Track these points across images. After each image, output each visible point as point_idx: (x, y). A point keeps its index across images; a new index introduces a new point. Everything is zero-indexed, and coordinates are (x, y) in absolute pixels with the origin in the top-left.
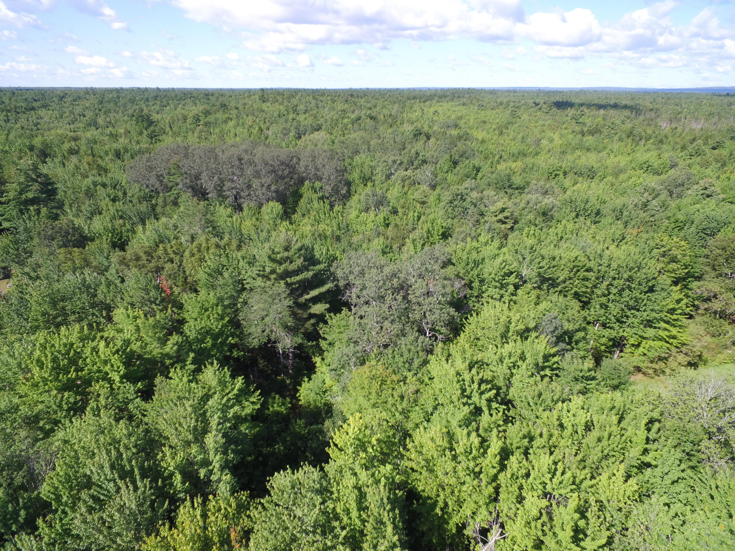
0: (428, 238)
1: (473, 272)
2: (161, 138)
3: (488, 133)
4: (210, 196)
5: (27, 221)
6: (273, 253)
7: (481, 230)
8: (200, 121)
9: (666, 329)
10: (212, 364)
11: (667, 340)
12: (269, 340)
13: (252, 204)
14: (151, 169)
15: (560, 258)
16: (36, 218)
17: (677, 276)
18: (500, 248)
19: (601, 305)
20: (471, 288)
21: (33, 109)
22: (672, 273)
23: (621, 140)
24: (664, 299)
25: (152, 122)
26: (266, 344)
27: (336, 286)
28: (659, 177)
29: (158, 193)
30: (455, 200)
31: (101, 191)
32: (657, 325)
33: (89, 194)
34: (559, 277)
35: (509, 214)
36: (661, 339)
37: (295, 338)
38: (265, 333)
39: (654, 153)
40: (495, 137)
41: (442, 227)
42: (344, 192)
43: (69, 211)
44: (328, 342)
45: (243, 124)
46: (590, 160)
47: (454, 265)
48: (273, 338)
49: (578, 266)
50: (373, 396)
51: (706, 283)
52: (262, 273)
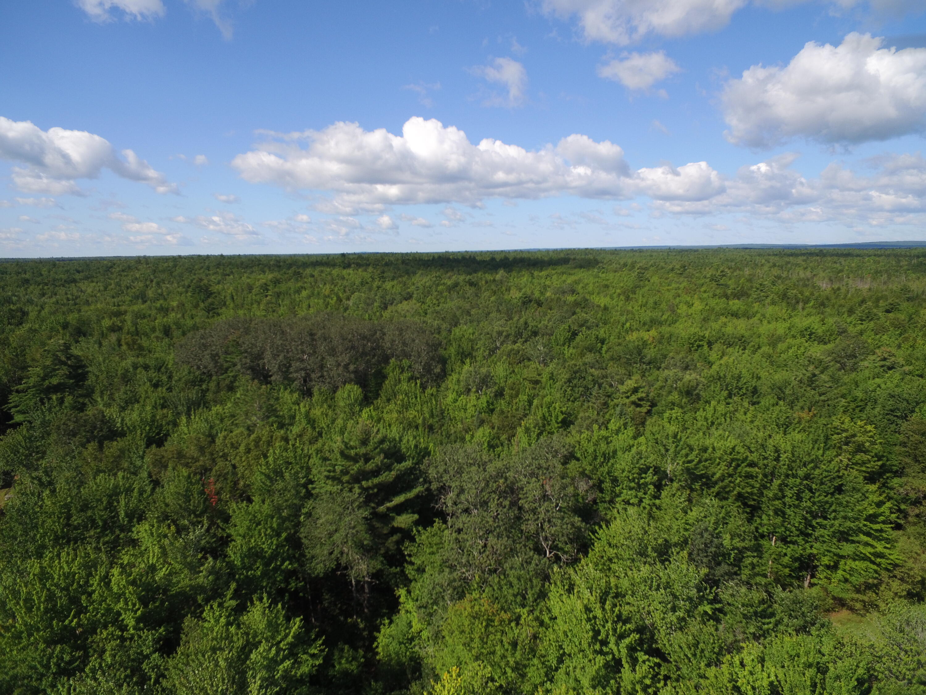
0: (544, 426)
1: (602, 469)
2: (220, 311)
3: (612, 298)
4: (273, 378)
5: (47, 413)
6: (347, 447)
7: (611, 415)
8: (268, 290)
9: (867, 544)
10: (261, 599)
11: (873, 558)
12: (338, 565)
13: (324, 388)
14: (205, 346)
15: (714, 449)
16: (57, 409)
17: (869, 470)
18: (635, 438)
19: (777, 512)
20: (602, 491)
21: (74, 281)
22: (862, 466)
23: (773, 303)
24: (858, 501)
25: (211, 294)
26: (334, 571)
27: (428, 489)
28: (825, 347)
29: (211, 376)
30: (574, 378)
31: (142, 375)
32: (856, 539)
33: (126, 379)
34: (714, 474)
35: (644, 395)
36: (865, 558)
37: (373, 562)
38: (333, 556)
39: (817, 318)
40: (621, 304)
41: (562, 412)
42: (438, 370)
43: (99, 399)
44: (415, 567)
45: (318, 294)
46: (739, 328)
47: (578, 459)
48: (343, 561)
49: (738, 460)
50: (476, 643)
51: (910, 479)
52: (332, 474)
